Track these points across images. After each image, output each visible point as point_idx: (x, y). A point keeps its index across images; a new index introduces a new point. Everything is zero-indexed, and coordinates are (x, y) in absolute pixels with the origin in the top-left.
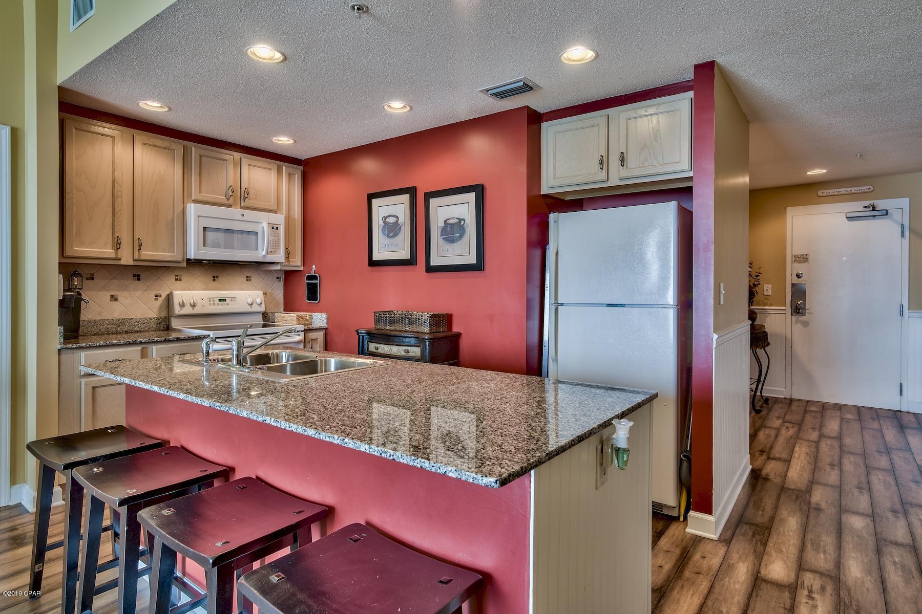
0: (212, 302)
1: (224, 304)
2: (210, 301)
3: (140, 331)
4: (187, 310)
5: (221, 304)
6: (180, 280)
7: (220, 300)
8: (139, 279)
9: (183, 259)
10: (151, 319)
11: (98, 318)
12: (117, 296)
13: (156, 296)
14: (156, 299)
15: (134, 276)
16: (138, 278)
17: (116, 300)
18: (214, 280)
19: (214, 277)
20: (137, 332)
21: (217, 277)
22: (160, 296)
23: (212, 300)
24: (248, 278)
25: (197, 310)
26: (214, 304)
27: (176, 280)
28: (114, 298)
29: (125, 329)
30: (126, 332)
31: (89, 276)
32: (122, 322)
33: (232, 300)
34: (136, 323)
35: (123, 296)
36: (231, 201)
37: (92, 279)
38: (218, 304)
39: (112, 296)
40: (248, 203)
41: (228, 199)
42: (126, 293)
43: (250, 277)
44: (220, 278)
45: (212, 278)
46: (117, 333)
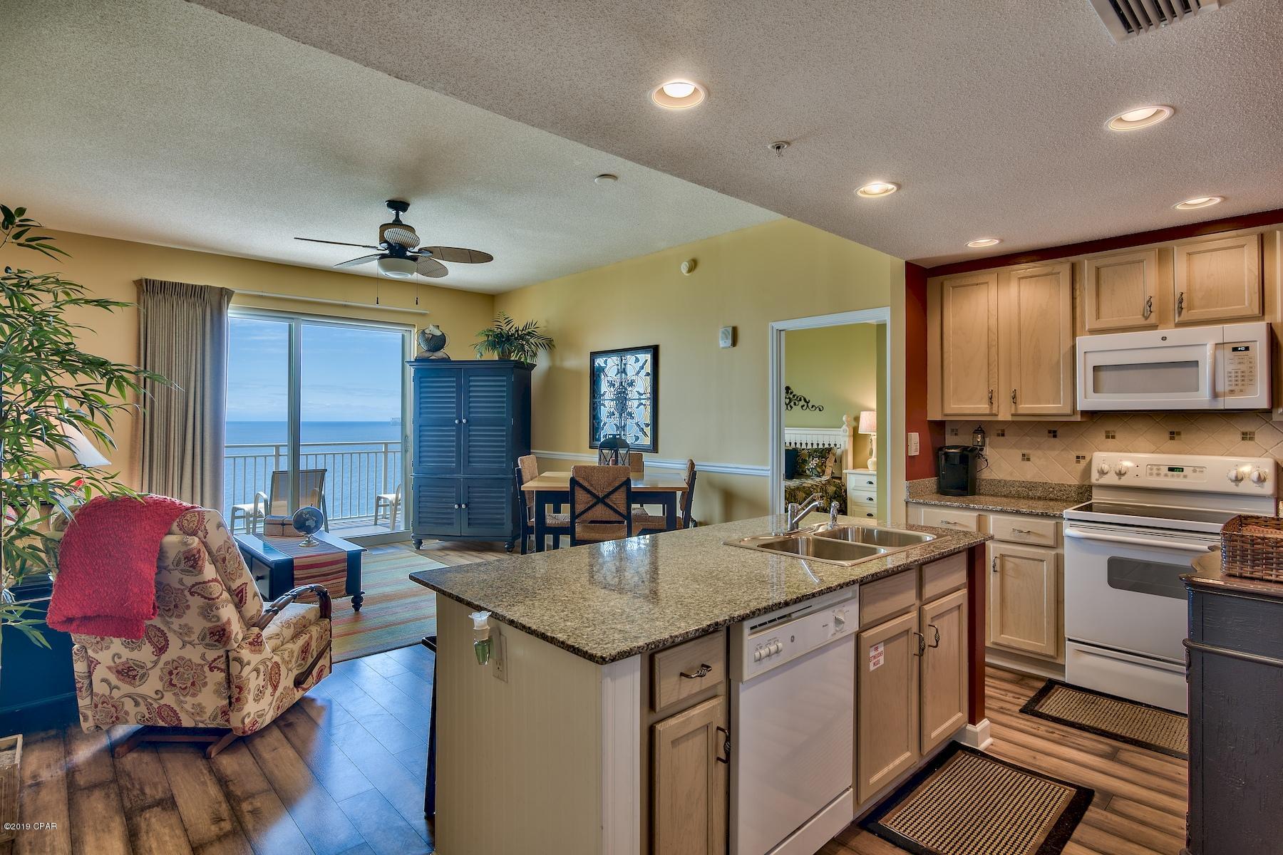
0: (1155, 471)
1: (1178, 476)
2: (1151, 469)
3: (1056, 500)
4: (1111, 479)
5: (1173, 476)
6: (1113, 437)
7: (1171, 469)
8: (1055, 436)
9: (1074, 411)
10: (1070, 486)
11: (1008, 478)
12: (1028, 455)
13: (1078, 457)
14: (1078, 462)
15: (1050, 432)
16: (1054, 434)
17: (1028, 459)
18: (1172, 438)
19: (1172, 433)
20: (1051, 500)
21: (1179, 434)
22: (1084, 457)
23: (1155, 468)
24: (1246, 436)
25: (1124, 481)
26: (1158, 474)
27: (1107, 437)
28: (1026, 458)
29: (1038, 494)
30: (1039, 498)
31: (1000, 432)
32: (1032, 486)
33: (1195, 471)
34: (1051, 489)
35: (1036, 455)
36: (1153, 319)
37: (1003, 435)
38: (1166, 475)
39: (1024, 455)
40: (1186, 316)
41: (1146, 318)
42: (1039, 453)
43: (1254, 433)
44: (1183, 436)
45: (1168, 436)
46: (1028, 498)
